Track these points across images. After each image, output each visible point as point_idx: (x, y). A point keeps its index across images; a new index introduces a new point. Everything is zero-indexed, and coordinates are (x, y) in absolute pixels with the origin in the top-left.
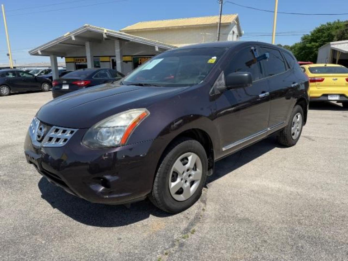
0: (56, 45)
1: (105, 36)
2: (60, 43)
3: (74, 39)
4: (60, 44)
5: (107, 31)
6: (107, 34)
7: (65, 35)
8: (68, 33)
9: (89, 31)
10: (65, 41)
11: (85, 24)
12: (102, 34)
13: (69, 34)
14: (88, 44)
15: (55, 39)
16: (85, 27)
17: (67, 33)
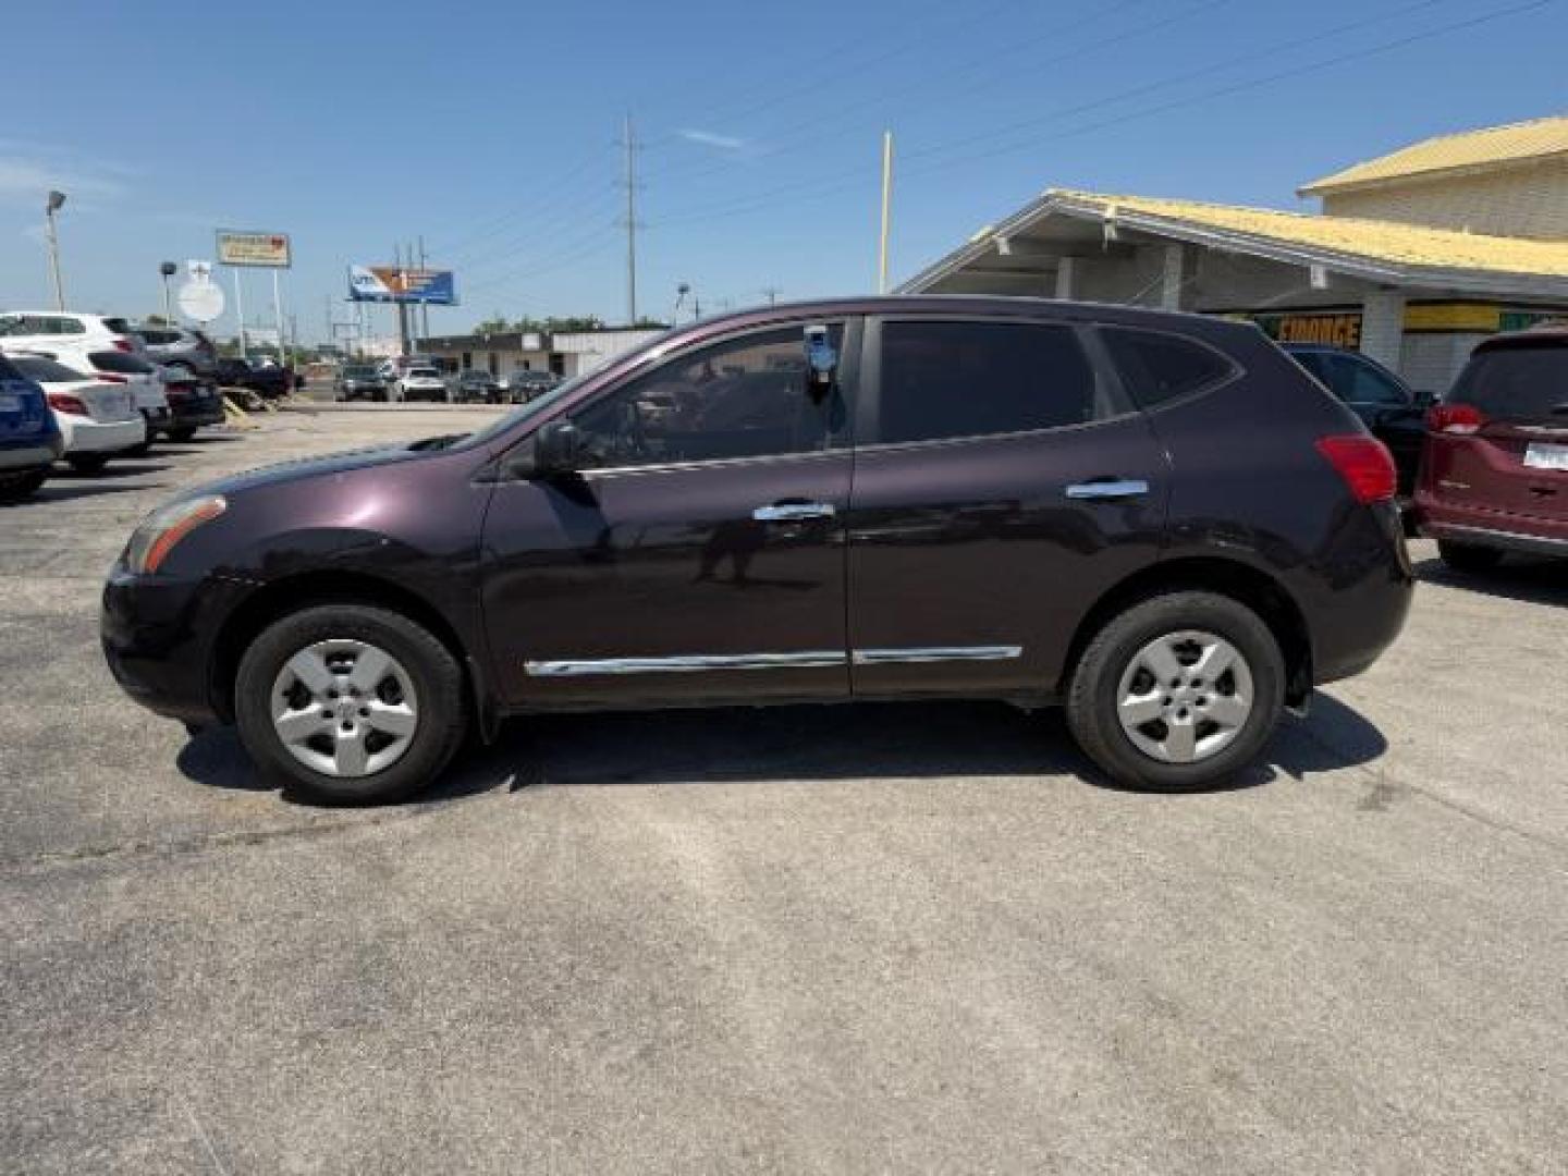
0: (954, 274)
1: (1110, 233)
2: (967, 268)
3: (1004, 249)
4: (963, 273)
5: (1120, 210)
6: (1119, 223)
7: (975, 238)
8: (988, 229)
9: (1058, 217)
10: (978, 260)
11: (1045, 188)
12: (1098, 224)
13: (991, 234)
14: (1066, 267)
15: (946, 255)
16: (1047, 199)
17: (981, 227)
